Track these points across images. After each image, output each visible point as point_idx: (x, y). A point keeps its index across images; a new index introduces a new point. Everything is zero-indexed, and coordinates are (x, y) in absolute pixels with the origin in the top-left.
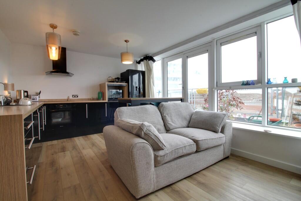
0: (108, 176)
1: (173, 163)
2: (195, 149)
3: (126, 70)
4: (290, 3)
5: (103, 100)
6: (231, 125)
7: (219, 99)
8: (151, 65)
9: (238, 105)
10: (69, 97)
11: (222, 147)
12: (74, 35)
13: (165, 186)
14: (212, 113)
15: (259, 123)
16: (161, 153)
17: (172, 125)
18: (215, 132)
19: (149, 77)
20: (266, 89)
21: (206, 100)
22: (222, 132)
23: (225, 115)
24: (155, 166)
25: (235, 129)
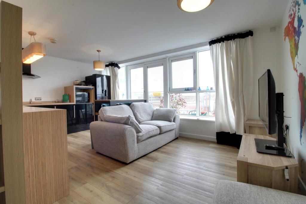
0: (99, 158)
1: (147, 141)
2: (159, 132)
3: (93, 75)
4: (209, 44)
5: (70, 102)
6: (179, 117)
7: (170, 100)
8: (117, 71)
9: (183, 105)
10: (31, 100)
11: (174, 131)
12: (51, 43)
13: (143, 155)
14: (167, 109)
15: (195, 115)
16: (140, 134)
17: (141, 119)
18: (170, 121)
19: (114, 81)
20: (198, 93)
21: (162, 101)
22: (174, 121)
23: (175, 110)
24: (137, 143)
25: (181, 120)
